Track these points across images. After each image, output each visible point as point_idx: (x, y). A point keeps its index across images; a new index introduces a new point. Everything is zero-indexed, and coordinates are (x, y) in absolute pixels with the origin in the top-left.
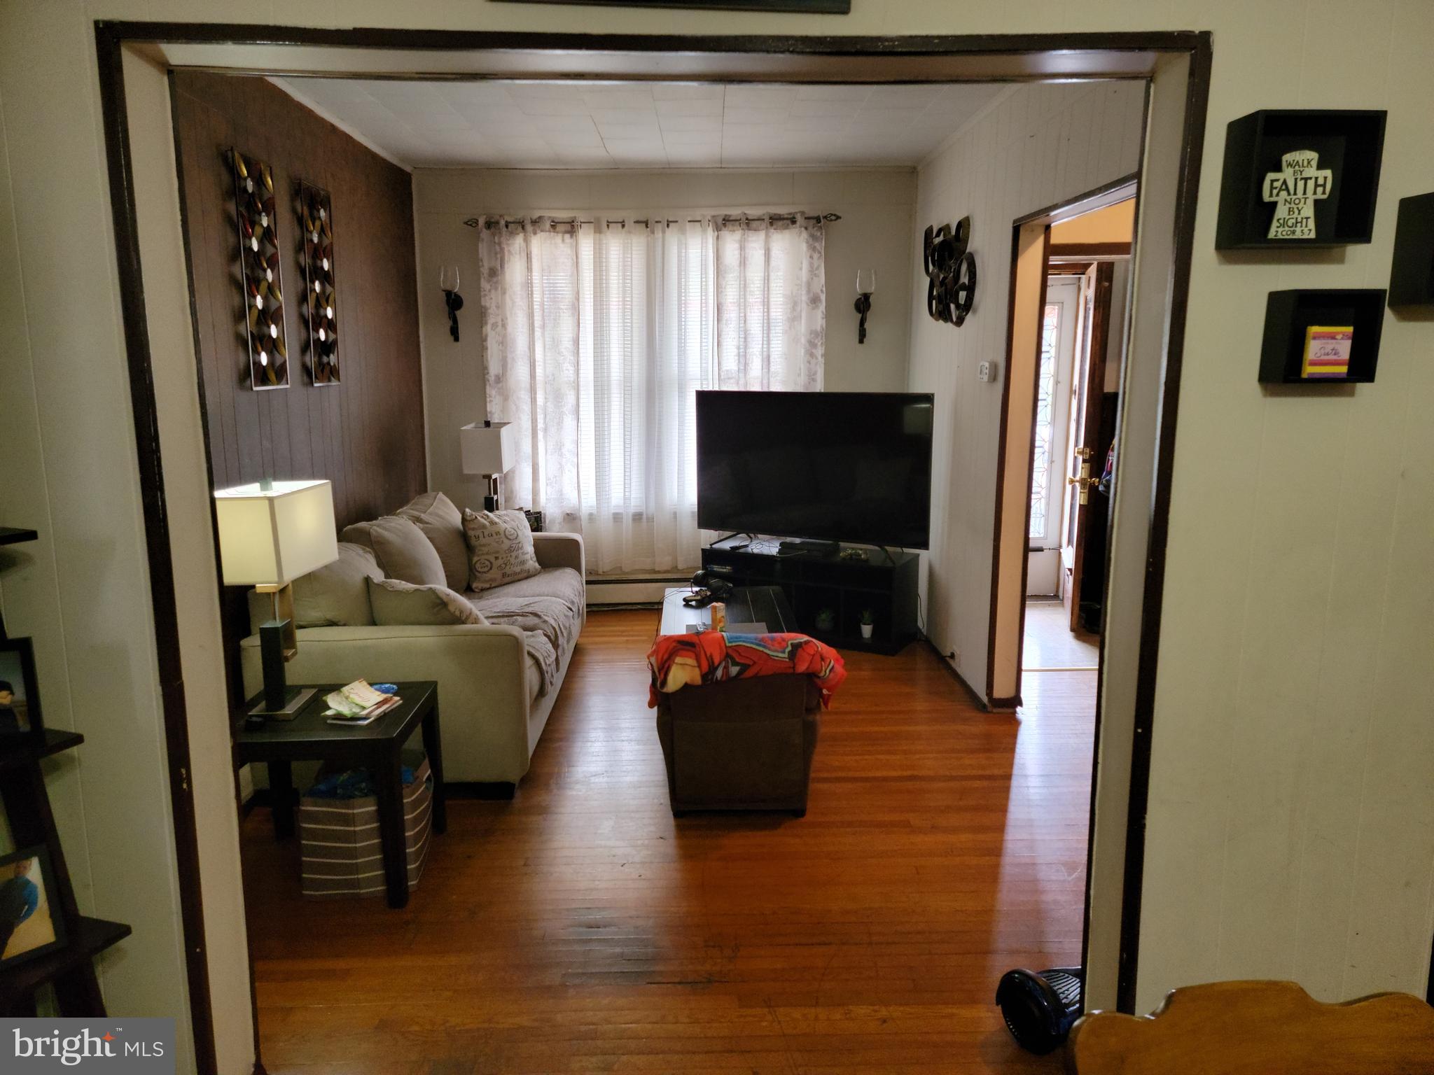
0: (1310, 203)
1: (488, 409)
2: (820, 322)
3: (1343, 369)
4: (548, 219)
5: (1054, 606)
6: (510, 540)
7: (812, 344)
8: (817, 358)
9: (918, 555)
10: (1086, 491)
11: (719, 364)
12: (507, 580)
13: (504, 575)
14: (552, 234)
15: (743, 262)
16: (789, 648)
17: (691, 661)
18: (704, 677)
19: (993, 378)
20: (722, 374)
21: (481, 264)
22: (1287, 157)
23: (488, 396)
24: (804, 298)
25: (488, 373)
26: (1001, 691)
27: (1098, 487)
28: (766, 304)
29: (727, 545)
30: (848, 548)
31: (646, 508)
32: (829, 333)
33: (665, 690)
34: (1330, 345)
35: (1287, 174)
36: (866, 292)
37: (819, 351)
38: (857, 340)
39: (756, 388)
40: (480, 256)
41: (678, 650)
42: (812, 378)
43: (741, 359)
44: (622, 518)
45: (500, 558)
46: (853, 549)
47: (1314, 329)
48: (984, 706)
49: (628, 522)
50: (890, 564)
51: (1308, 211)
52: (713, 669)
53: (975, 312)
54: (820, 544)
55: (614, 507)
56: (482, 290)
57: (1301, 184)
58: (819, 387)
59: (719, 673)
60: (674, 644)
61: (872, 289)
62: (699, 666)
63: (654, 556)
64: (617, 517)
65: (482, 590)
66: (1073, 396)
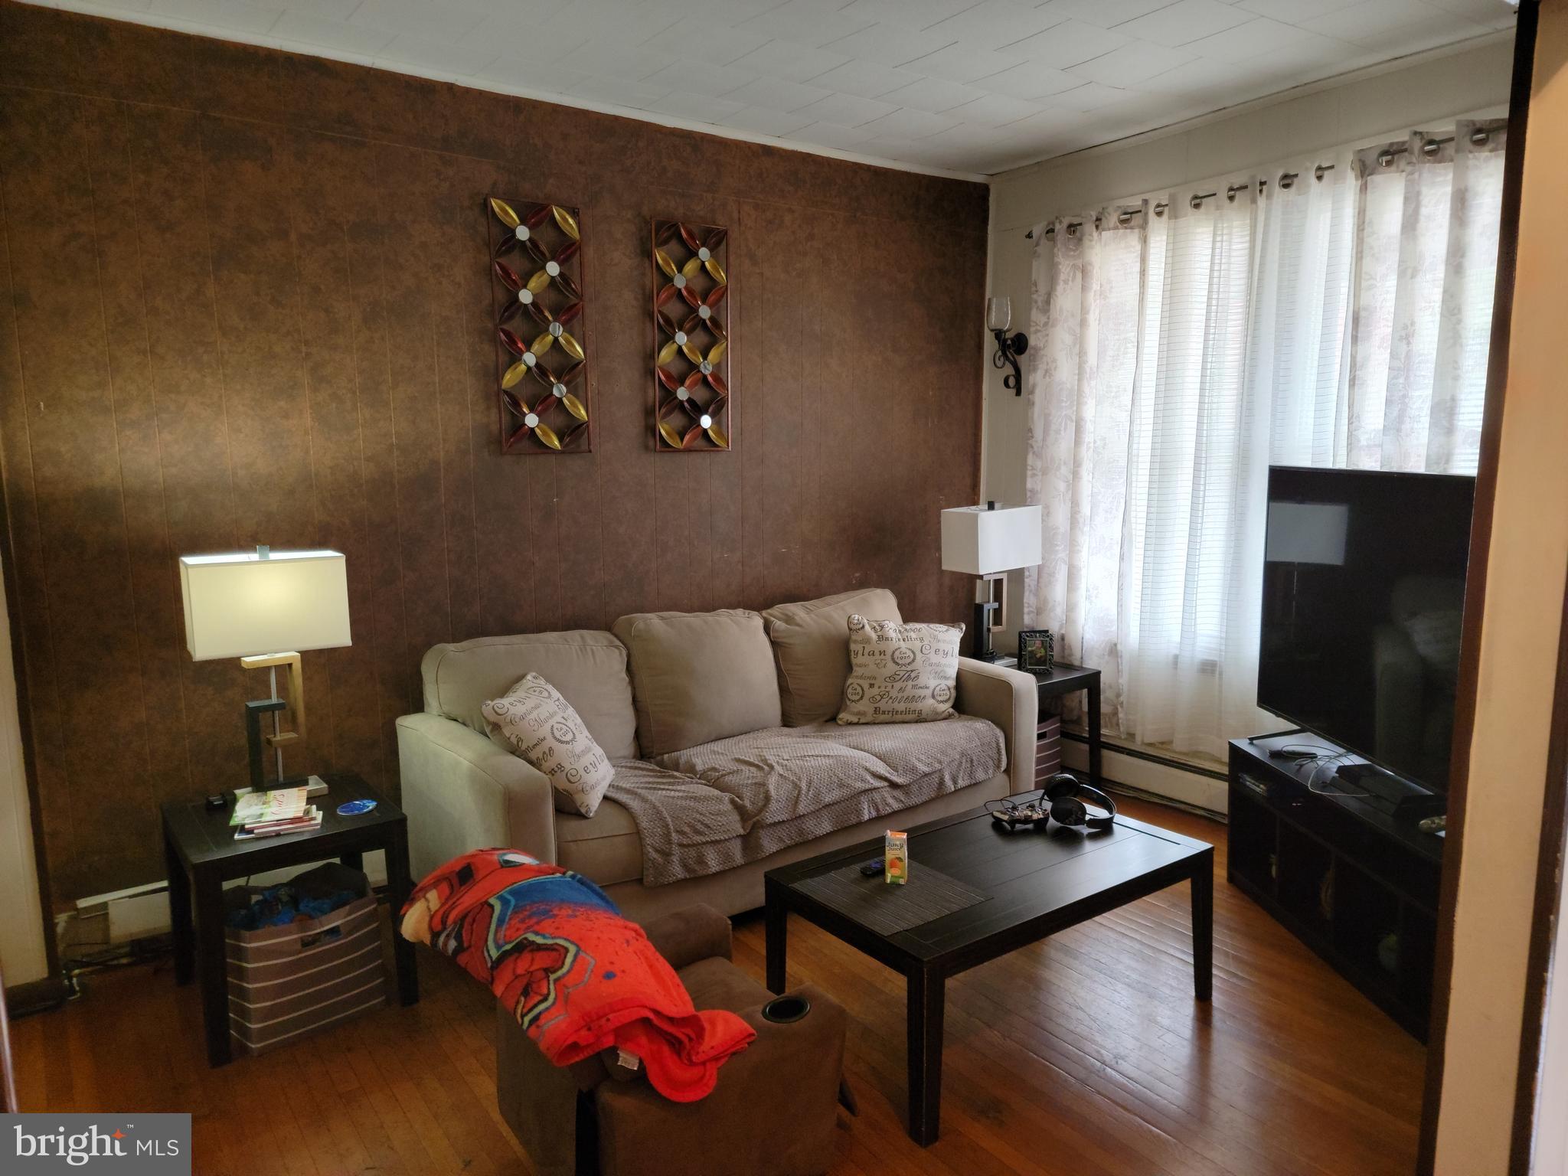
1: (1029, 485)
4: (1116, 211)
6: (897, 664)
11: (1351, 418)
12: (882, 717)
13: (876, 710)
14: (1121, 231)
15: (1410, 224)
21: (1034, 289)
23: (1029, 468)
25: (1032, 437)
40: (1034, 277)
45: (876, 686)
56: (1032, 324)
65: (850, 724)
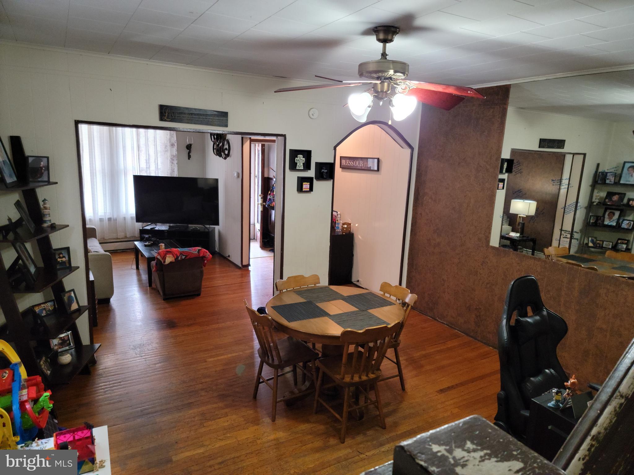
0: (302, 163)
2: (175, 152)
3: (309, 190)
5: (254, 241)
7: (172, 159)
8: (174, 164)
9: (215, 228)
10: (262, 207)
11: (139, 166)
16: (197, 251)
17: (171, 256)
18: (175, 259)
19: (238, 177)
20: (140, 169)
22: (298, 156)
24: (169, 144)
26: (245, 263)
27: (265, 205)
28: (155, 145)
29: (148, 228)
30: (192, 226)
31: (113, 216)
32: (178, 156)
33: (165, 264)
34: (306, 186)
35: (298, 158)
36: (190, 143)
37: (175, 162)
38: (188, 159)
39: (153, 174)
41: (167, 253)
42: (173, 171)
43: (147, 164)
44: (103, 220)
46: (194, 227)
47: (304, 183)
48: (240, 267)
49: (106, 222)
50: (207, 230)
51: (302, 164)
52: (178, 257)
53: (230, 157)
54: (181, 226)
55: (100, 216)
57: (300, 160)
58: (176, 175)
59: (179, 258)
60: (165, 252)
61: (192, 143)
62: (174, 257)
63: (117, 233)
64: (101, 220)
66: (256, 178)
